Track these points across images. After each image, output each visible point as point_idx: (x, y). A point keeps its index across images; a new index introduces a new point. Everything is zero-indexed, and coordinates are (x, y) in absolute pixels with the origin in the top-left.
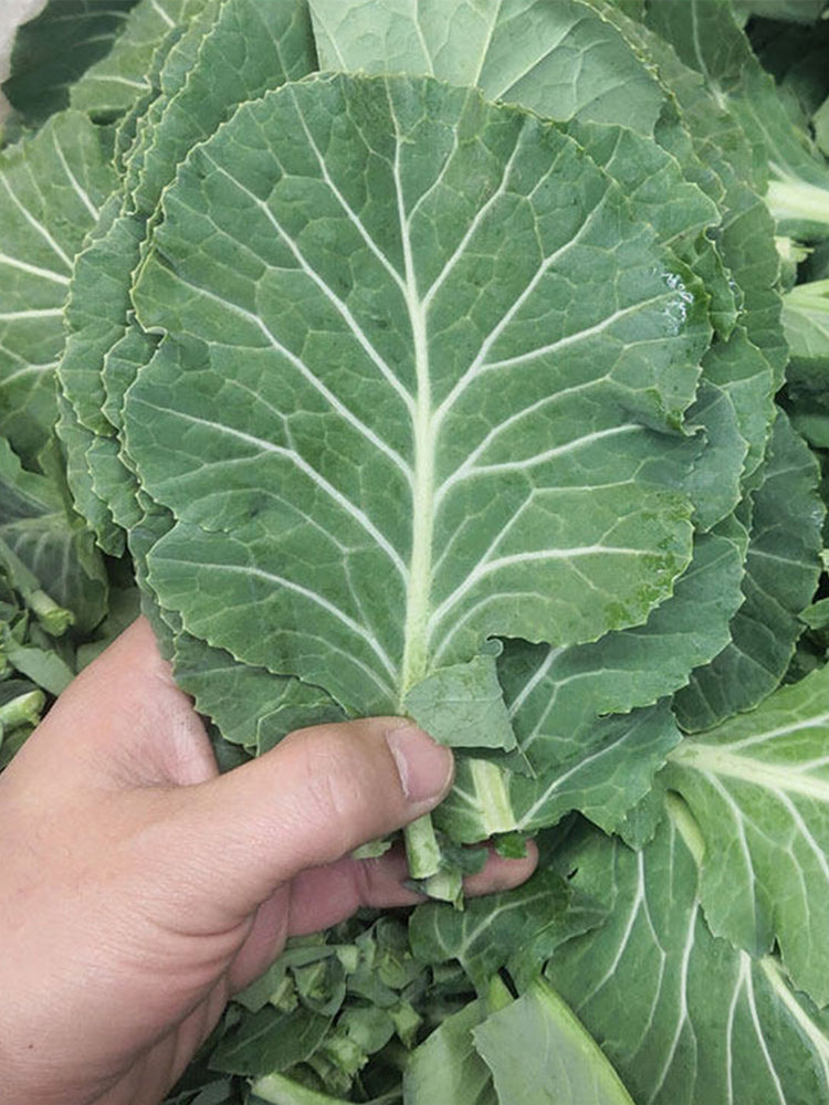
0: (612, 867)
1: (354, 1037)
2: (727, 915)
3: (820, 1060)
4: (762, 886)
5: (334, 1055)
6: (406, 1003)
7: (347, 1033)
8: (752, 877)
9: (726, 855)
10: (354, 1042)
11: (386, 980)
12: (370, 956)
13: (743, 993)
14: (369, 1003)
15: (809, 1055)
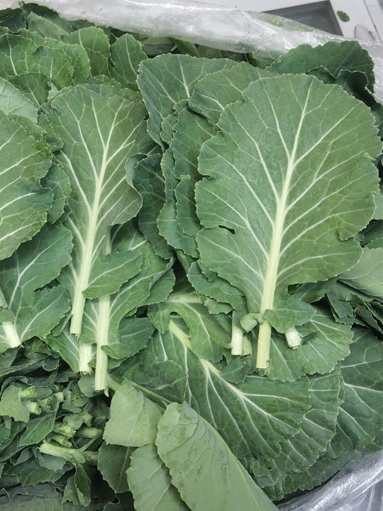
0: (153, 351)
1: (70, 424)
2: (202, 350)
3: (240, 399)
4: (213, 338)
5: (64, 431)
6: (85, 412)
7: (67, 423)
8: (209, 336)
9: (198, 330)
10: (70, 426)
11: (76, 405)
12: (69, 397)
13: (209, 383)
14: (72, 413)
15: (236, 398)
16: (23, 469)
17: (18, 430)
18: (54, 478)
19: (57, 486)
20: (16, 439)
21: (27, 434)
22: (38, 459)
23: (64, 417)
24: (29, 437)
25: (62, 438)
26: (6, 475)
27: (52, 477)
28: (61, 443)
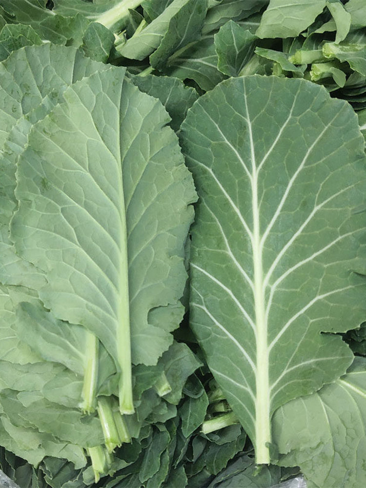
16: (204, 460)
17: (175, 426)
18: (240, 447)
19: (248, 453)
20: (179, 436)
21: (186, 423)
22: (211, 440)
23: (208, 384)
24: (190, 424)
25: (221, 405)
26: (193, 476)
27: (238, 448)
28: (224, 411)
